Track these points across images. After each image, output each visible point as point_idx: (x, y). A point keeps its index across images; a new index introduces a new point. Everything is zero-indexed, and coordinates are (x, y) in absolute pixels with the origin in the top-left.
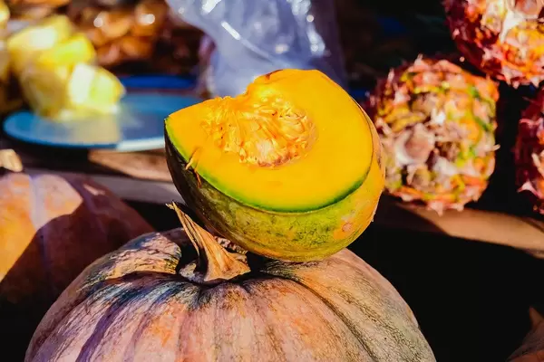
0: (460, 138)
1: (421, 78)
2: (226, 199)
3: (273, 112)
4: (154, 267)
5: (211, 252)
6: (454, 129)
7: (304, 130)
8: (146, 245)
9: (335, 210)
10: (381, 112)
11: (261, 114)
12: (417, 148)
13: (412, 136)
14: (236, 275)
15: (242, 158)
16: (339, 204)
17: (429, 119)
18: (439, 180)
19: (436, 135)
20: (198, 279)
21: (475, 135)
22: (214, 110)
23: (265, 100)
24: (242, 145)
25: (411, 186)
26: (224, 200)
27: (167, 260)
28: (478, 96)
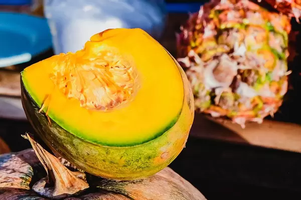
0: (258, 66)
1: (226, 15)
2: (71, 136)
3: (106, 64)
4: (12, 184)
5: (58, 173)
6: (253, 59)
7: (130, 79)
8: (4, 165)
9: (155, 143)
10: (193, 44)
11: (96, 66)
12: (222, 75)
13: (218, 64)
14: (78, 190)
15: (82, 102)
16: (158, 139)
17: (232, 51)
18: (241, 100)
19: (239, 64)
20: (48, 194)
21: (270, 63)
22: (59, 64)
23: (100, 54)
24: (82, 91)
25: (218, 106)
26: (69, 137)
27: (22, 178)
28: (273, 30)
